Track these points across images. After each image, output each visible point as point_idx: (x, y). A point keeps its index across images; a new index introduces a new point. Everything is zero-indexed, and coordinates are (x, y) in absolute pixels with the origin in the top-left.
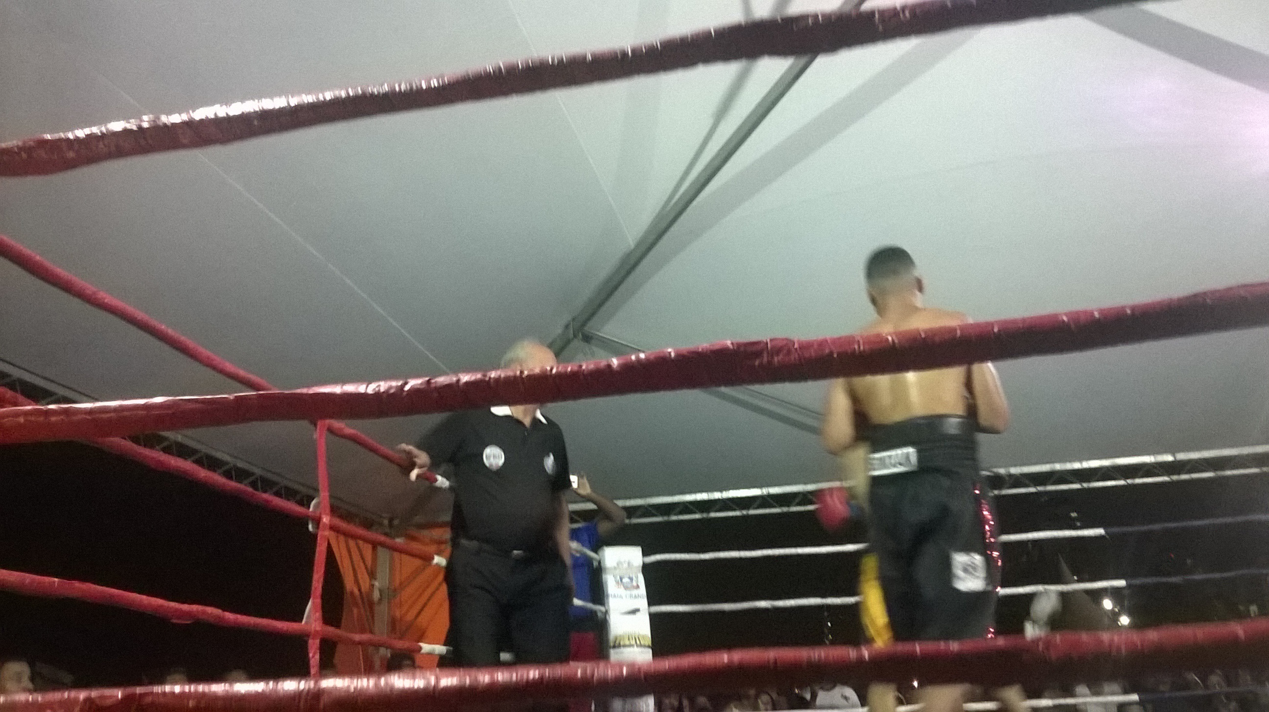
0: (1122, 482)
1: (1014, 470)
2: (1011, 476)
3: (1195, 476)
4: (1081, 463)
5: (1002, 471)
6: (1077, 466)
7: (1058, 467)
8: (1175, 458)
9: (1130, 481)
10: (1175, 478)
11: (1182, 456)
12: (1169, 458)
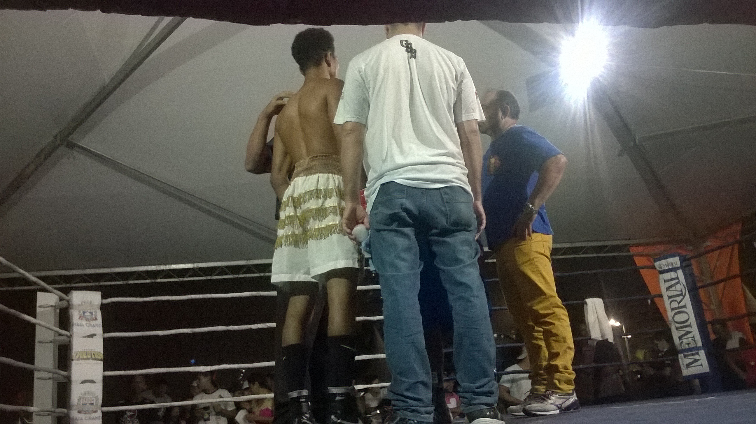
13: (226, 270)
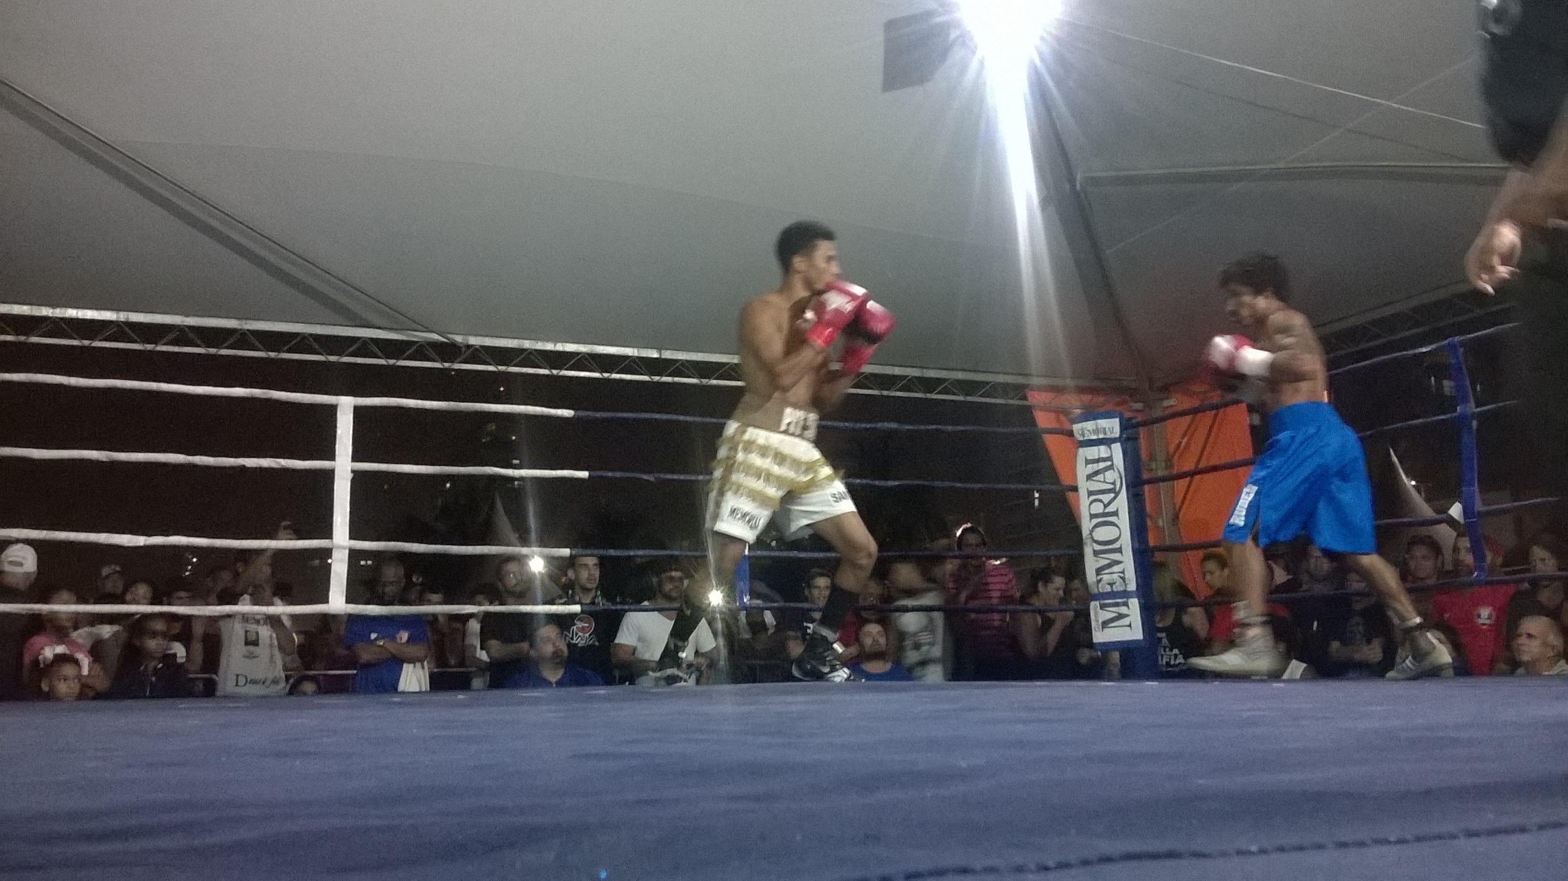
0: (597, 375)
1: (474, 341)
2: (469, 347)
3: (677, 379)
4: (555, 346)
5: (459, 339)
6: (549, 346)
7: (527, 344)
8: (660, 355)
9: (606, 375)
10: (656, 378)
11: (668, 355)
12: (655, 355)
13: (191, 335)
